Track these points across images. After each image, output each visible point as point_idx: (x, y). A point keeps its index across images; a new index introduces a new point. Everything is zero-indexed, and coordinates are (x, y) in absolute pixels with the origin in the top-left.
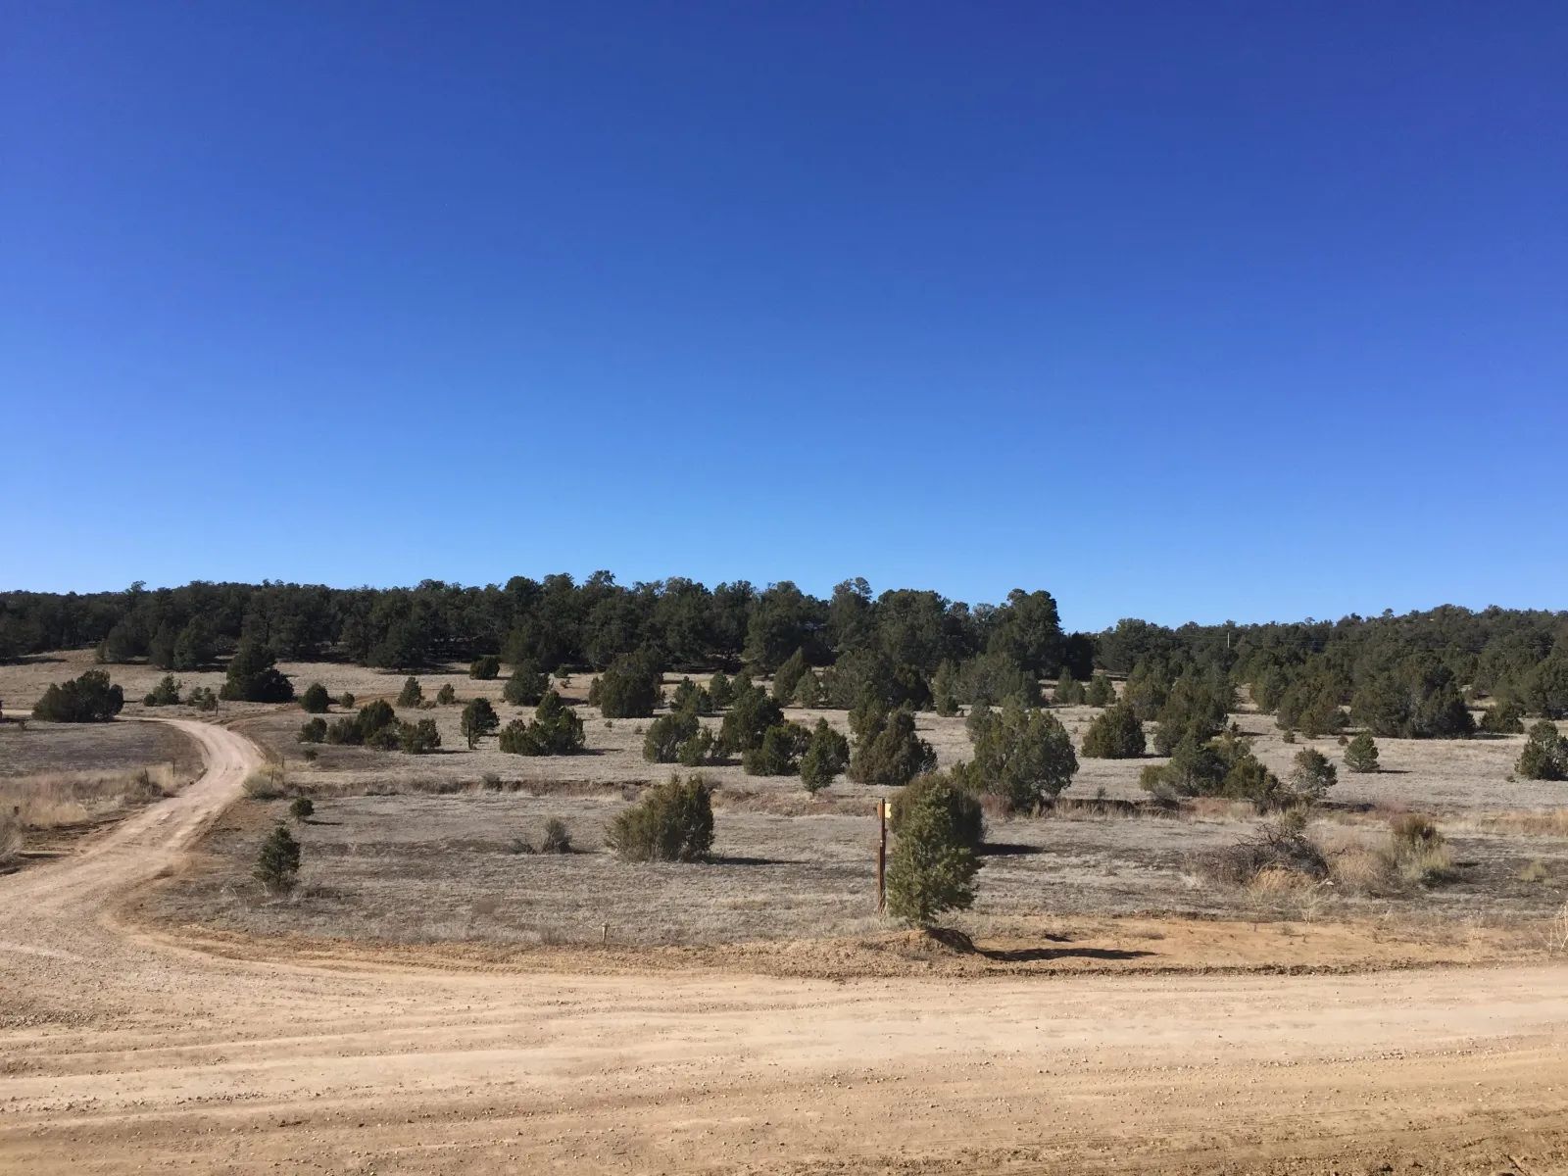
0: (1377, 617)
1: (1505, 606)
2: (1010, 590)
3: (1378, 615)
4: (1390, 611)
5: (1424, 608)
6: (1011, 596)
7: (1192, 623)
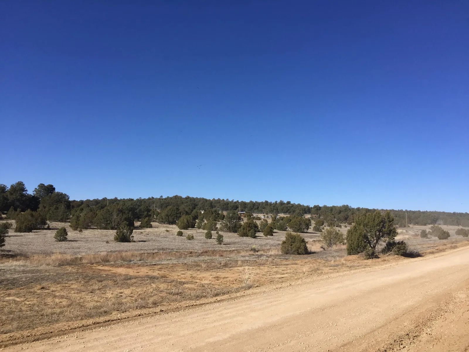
0: (158, 198)
1: (191, 196)
2: (39, 184)
3: (159, 197)
4: (162, 196)
5: (171, 196)
6: (39, 186)
7: (105, 198)
